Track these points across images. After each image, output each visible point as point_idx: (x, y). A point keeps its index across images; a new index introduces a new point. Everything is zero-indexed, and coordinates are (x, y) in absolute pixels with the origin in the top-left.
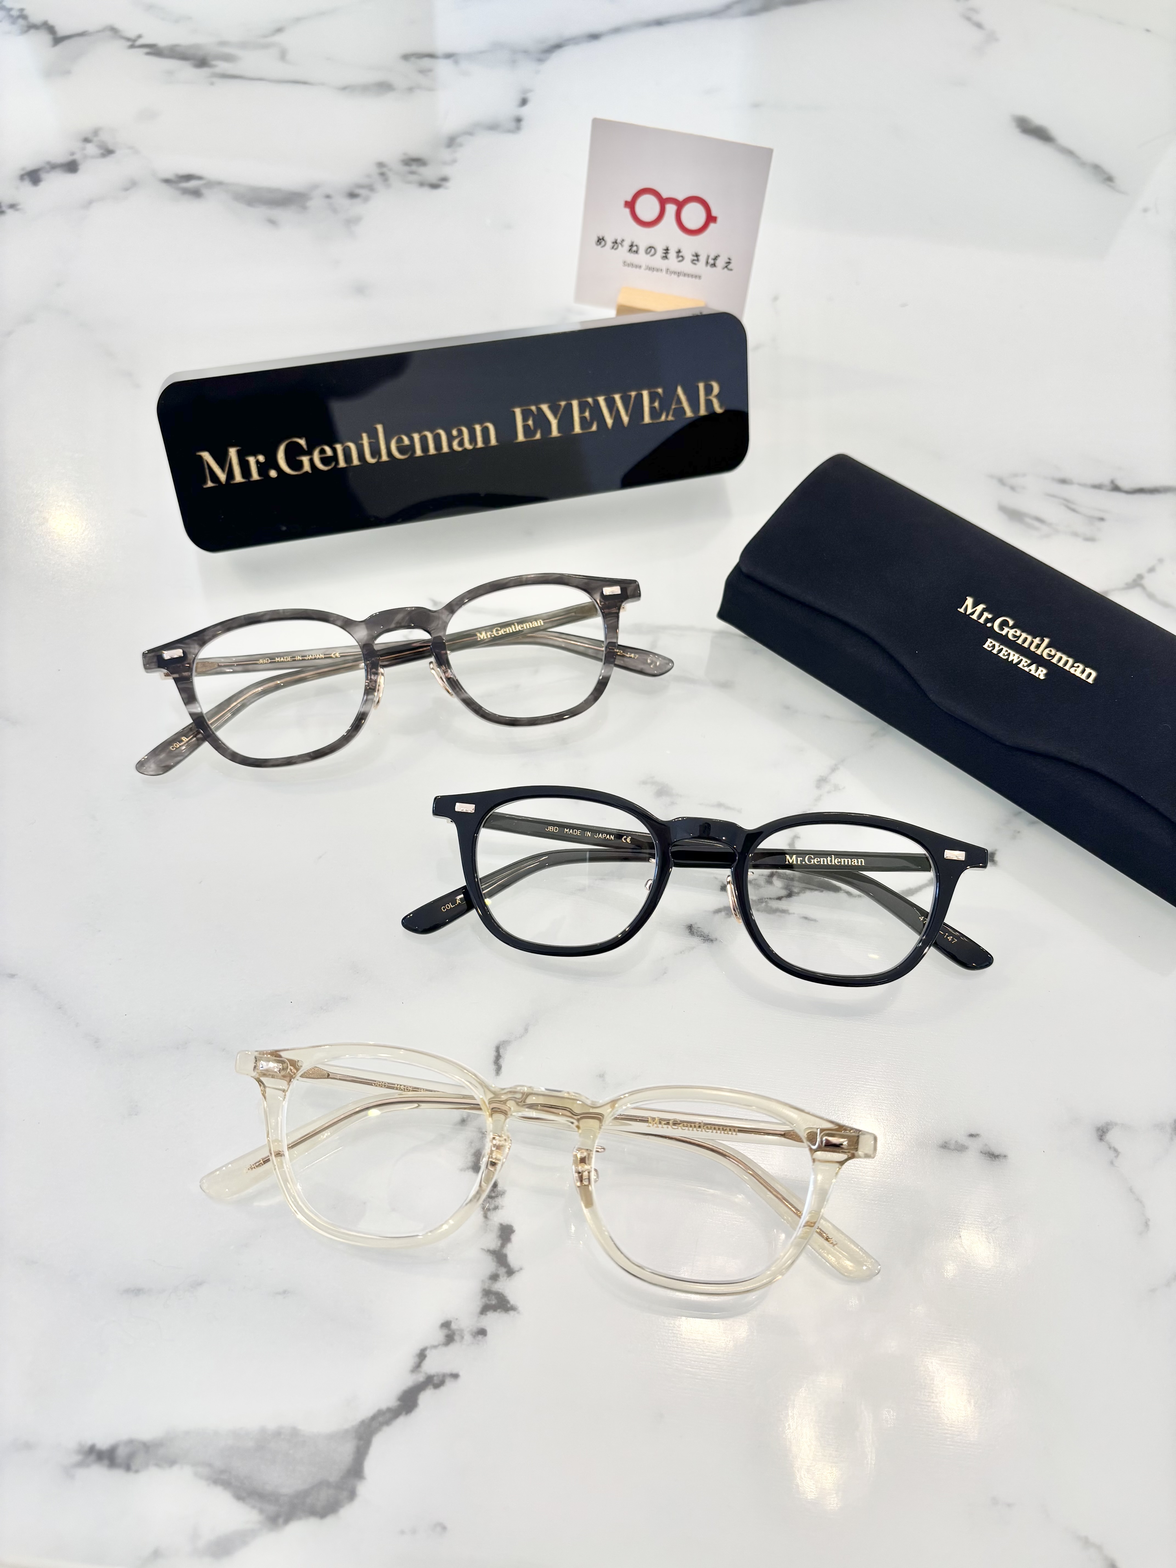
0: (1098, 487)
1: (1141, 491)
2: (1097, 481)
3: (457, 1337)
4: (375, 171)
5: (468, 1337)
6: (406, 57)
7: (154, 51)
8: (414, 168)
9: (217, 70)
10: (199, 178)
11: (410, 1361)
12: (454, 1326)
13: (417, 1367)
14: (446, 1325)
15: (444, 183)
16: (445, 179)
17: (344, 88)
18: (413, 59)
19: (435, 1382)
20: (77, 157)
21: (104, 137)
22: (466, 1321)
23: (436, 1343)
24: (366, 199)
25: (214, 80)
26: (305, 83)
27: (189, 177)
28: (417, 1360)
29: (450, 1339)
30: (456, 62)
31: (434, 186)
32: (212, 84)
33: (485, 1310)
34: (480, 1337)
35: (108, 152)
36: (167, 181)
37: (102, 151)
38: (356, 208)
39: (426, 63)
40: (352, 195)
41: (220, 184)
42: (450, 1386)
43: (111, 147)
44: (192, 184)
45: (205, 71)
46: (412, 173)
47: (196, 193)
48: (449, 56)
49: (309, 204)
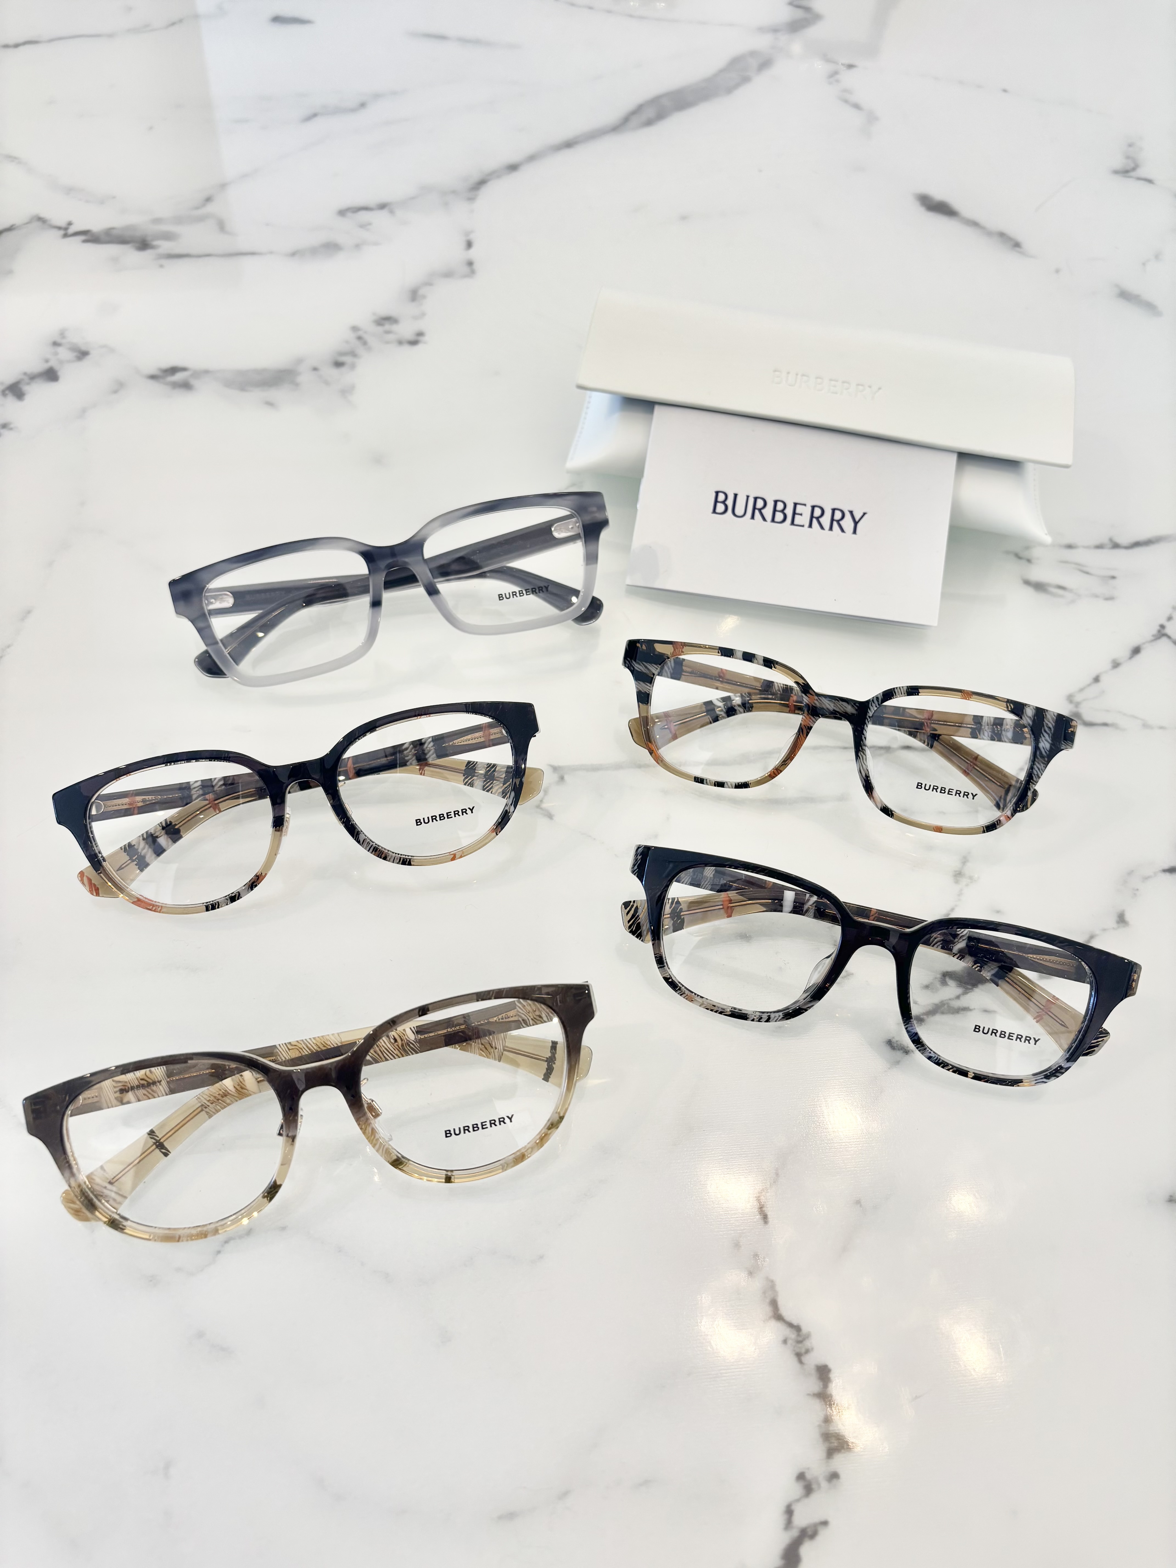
0: (1099, 547)
1: (1137, 544)
2: (1097, 543)
3: (814, 1486)
4: (351, 336)
5: (824, 1484)
6: (342, 213)
7: (91, 237)
8: (387, 327)
9: (161, 251)
10: (184, 369)
11: (780, 1520)
12: (808, 1476)
13: (789, 1524)
14: (801, 1477)
15: (421, 338)
16: (420, 334)
17: (293, 254)
18: (349, 214)
19: (808, 1534)
20: (53, 363)
21: (74, 338)
22: (817, 1468)
23: (797, 1497)
24: (353, 366)
25: (164, 262)
26: (253, 254)
27: (174, 370)
28: (785, 1517)
29: (808, 1489)
30: (392, 212)
31: (414, 343)
32: (161, 266)
33: (831, 1453)
34: (835, 1481)
35: (83, 354)
36: (153, 377)
37: (75, 354)
38: (346, 377)
39: (364, 216)
40: (338, 364)
41: (207, 372)
42: (823, 1533)
43: (84, 348)
44: (179, 377)
45: (148, 254)
46: (388, 332)
47: (186, 386)
48: (382, 206)
49: (300, 379)
